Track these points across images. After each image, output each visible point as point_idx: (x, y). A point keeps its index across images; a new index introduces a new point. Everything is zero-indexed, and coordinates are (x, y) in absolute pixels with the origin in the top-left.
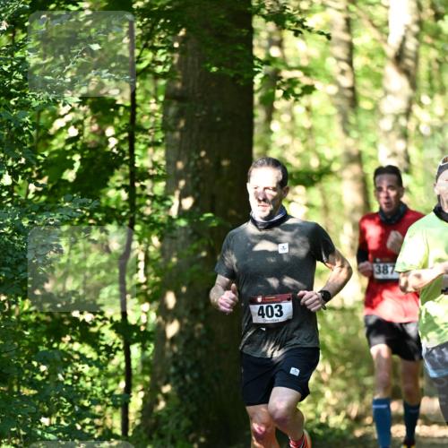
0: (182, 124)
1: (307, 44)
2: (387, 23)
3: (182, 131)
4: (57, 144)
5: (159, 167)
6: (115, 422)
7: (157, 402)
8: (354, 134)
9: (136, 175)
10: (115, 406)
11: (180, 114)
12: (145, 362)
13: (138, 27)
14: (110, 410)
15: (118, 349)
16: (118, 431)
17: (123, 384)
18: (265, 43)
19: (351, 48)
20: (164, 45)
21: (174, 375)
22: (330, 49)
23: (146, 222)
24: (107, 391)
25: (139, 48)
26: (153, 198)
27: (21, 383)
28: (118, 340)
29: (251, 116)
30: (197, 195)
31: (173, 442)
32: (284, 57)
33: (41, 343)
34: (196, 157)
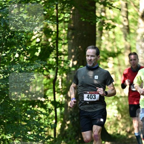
0: (73, 37)
1: (113, 12)
2: (139, 5)
3: (73, 40)
4: (33, 44)
5: (66, 51)
6: (52, 133)
7: (65, 127)
8: (129, 41)
9: (58, 54)
10: (52, 128)
11: (73, 34)
12: (61, 114)
13: (59, 6)
14: (50, 129)
15: (53, 110)
16: (53, 136)
17: (54, 121)
18: (100, 11)
19: (127, 13)
20: (67, 12)
21: (71, 118)
22: (121, 13)
23: (62, 69)
24: (49, 123)
25: (59, 13)
26: (64, 61)
27: (22, 120)
28: (53, 107)
29: (95, 34)
30: (78, 60)
31: (71, 139)
32: (106, 16)
33: (28, 108)
34: (78, 48)
